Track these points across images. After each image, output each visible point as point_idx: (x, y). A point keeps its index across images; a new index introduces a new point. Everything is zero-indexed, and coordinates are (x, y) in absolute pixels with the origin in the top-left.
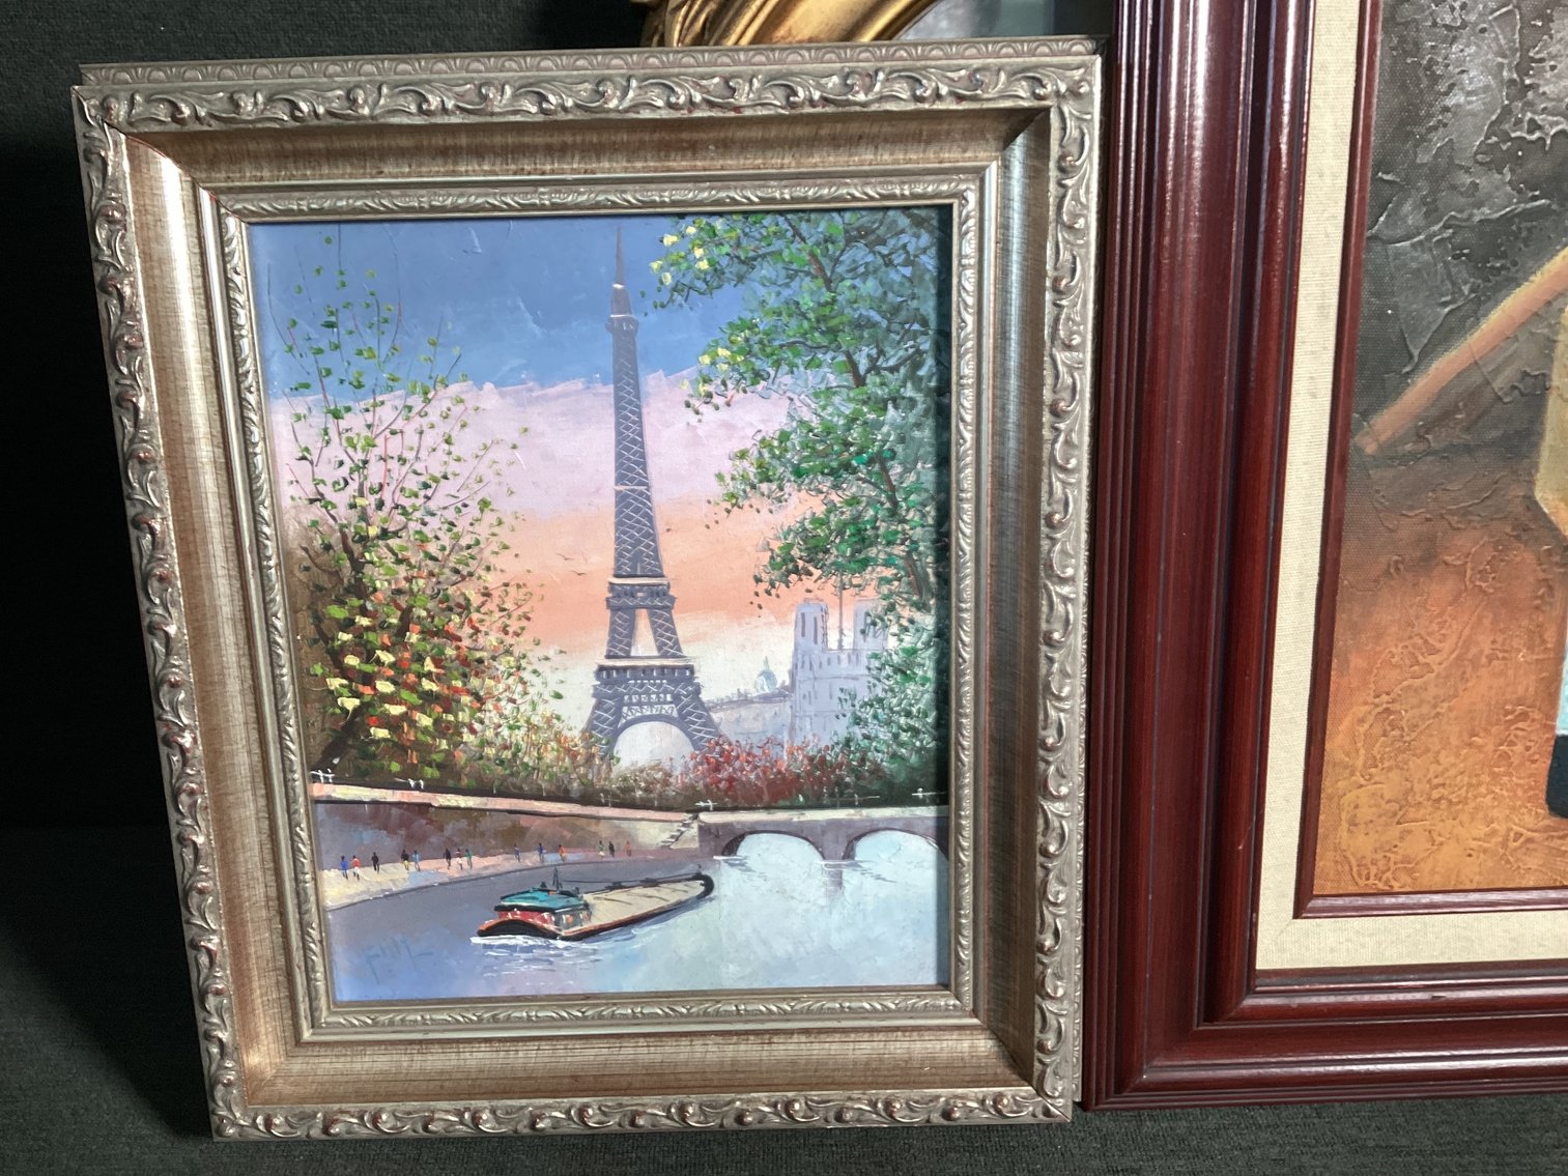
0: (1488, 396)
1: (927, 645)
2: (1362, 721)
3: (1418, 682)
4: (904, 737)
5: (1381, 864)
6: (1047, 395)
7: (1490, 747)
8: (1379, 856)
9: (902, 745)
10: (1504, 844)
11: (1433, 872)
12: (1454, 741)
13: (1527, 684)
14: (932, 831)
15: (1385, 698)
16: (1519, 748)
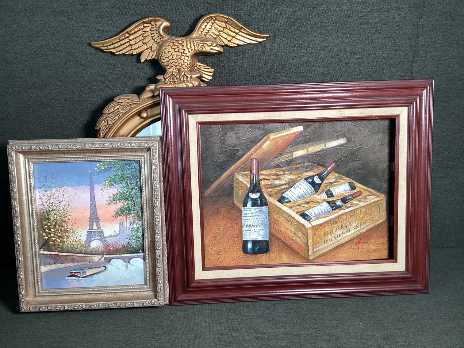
0: (224, 187)
1: (141, 226)
2: (210, 238)
3: (219, 232)
4: (137, 242)
5: (217, 261)
6: (153, 188)
7: (232, 242)
8: (216, 260)
9: (137, 243)
10: (237, 258)
11: (225, 263)
12: (226, 241)
13: (237, 232)
14: (142, 258)
15: (214, 234)
16: (237, 242)
